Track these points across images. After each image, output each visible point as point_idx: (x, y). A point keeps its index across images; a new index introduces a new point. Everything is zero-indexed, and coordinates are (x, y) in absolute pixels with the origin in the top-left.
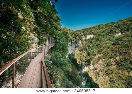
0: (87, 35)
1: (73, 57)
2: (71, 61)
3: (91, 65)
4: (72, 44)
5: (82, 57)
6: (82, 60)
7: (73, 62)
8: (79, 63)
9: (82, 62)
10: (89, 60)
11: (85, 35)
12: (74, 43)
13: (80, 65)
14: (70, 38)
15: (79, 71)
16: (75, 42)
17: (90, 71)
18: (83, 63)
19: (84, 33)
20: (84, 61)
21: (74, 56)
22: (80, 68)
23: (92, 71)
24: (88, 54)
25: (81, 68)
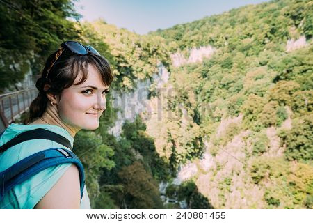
0: (191, 48)
1: (140, 131)
2: (136, 149)
3: (205, 155)
4: (134, 85)
5: (172, 132)
6: (173, 141)
7: (141, 152)
8: (162, 154)
9: (174, 148)
10: (200, 139)
11: (182, 49)
12: (141, 81)
13: (167, 161)
14: (126, 62)
15: (165, 180)
16: (147, 75)
17: (202, 177)
18: (179, 150)
19: (180, 42)
20: (181, 145)
21: (144, 128)
22: (168, 171)
23: (208, 176)
24: (197, 119)
25: (174, 170)
